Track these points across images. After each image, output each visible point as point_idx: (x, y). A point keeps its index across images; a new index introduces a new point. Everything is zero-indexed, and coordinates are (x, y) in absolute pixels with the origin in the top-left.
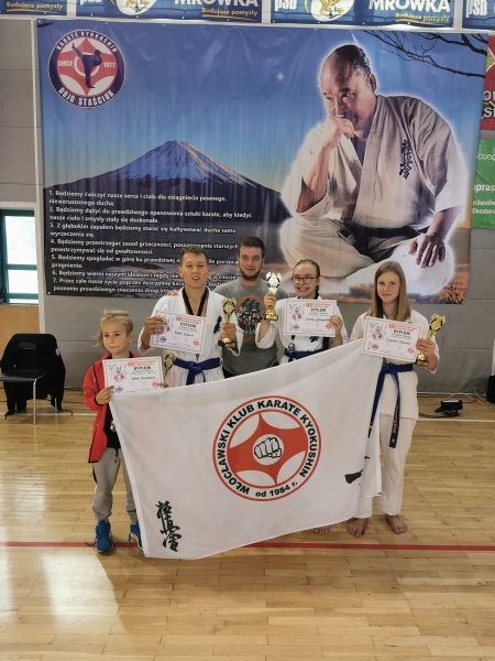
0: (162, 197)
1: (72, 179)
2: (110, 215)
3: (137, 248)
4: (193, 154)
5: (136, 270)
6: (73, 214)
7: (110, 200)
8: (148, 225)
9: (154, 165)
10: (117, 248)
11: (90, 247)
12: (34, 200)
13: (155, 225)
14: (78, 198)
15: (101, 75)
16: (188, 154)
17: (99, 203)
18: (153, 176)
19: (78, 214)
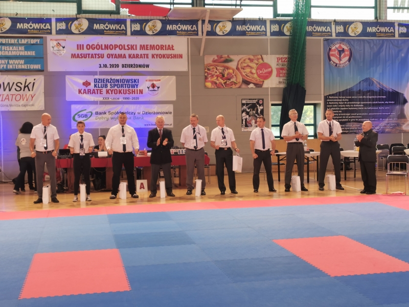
0: (364, 97)
1: (335, 92)
2: (347, 104)
3: (356, 115)
4: (375, 81)
5: (355, 123)
6: (335, 105)
7: (347, 99)
8: (360, 107)
9: (361, 86)
10: (349, 116)
11: (340, 116)
12: (321, 100)
13: (363, 107)
14: (336, 99)
15: (345, 56)
16: (373, 82)
17: (343, 100)
18: (362, 89)
19: (336, 104)
